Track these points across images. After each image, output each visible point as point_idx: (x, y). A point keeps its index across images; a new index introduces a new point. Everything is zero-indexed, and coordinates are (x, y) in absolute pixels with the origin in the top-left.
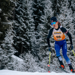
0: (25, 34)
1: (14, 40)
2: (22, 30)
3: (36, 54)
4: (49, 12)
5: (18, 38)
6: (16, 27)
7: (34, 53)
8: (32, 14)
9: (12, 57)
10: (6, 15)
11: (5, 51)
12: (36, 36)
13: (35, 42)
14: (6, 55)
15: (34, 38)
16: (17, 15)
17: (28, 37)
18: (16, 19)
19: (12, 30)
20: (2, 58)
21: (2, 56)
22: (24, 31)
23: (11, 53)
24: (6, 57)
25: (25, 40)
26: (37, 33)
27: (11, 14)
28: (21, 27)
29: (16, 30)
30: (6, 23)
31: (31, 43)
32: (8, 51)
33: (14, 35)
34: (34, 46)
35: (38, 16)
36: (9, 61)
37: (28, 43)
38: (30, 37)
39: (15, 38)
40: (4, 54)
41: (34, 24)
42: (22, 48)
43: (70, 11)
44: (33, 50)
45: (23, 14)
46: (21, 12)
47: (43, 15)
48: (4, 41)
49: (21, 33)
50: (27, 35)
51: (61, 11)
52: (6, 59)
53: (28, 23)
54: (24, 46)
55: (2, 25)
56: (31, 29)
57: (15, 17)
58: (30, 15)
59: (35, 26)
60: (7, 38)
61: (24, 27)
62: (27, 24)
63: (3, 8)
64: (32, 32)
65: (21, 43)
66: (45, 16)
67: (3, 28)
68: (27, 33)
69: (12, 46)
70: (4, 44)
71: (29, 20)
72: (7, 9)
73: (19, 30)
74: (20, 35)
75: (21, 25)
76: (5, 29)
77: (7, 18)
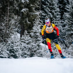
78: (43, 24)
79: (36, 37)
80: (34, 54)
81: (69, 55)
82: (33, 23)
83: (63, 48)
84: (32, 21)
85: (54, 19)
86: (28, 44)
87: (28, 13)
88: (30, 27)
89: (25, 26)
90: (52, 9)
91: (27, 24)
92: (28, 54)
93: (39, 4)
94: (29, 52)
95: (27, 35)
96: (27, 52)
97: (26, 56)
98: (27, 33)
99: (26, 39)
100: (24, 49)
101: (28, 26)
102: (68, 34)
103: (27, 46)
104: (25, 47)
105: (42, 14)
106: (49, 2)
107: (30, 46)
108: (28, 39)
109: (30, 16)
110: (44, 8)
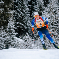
0: (23, 20)
1: (15, 25)
2: (21, 17)
3: (31, 35)
4: (40, 2)
5: (18, 24)
6: (15, 15)
7: (30, 34)
8: (27, 4)
9: (14, 38)
10: (8, 6)
11: (9, 34)
12: (31, 21)
13: (31, 26)
14: (10, 37)
15: (30, 23)
16: (16, 6)
17: (25, 22)
18: (15, 9)
19: (13, 17)
20: (7, 39)
21: (7, 37)
22: (22, 18)
23: (13, 35)
24: (10, 38)
25: (23, 25)
26: (32, 19)
27: (11, 5)
28: (19, 15)
29: (15, 17)
30: (8, 13)
31: (28, 27)
32: (11, 34)
33: (14, 21)
34: (30, 29)
35: (32, 6)
36: (12, 41)
37: (25, 27)
38: (26, 22)
39: (15, 24)
40: (8, 36)
41: (29, 12)
42: (21, 31)
43: (56, 1)
44: (29, 32)
45: (21, 5)
46: (19, 4)
47: (36, 5)
48: (7, 26)
49: (20, 20)
50: (24, 21)
51: (49, 1)
52: (10, 40)
53: (25, 11)
54: (22, 29)
55: (5, 14)
56: (27, 16)
57: (14, 8)
58: (26, 6)
59: (30, 14)
60: (10, 24)
61: (22, 14)
62: (24, 13)
63: (5, 1)
64: (28, 18)
65: (20, 27)
66: (37, 6)
67: (6, 16)
68: (24, 19)
69: (14, 30)
70: (7, 29)
71: (25, 9)
72: (8, 2)
73: (18, 18)
74: (19, 21)
75: (20, 13)
76: (7, 17)
77: (8, 8)
78: (16, 21)
79: (11, 32)
80: (9, 46)
81: (38, 46)
82: (8, 20)
83: (33, 40)
84: (7, 19)
85: (25, 17)
86: (4, 37)
87: (4, 12)
88: (6, 24)
89: (1, 23)
90: (23, 9)
91: (3, 21)
92: (4, 45)
93: (12, 5)
94: (5, 44)
95: (3, 30)
96: (3, 44)
97: (2, 47)
98: (3, 28)
99: (2, 34)
100: (1, 42)
101: (4, 23)
102: (36, 29)
103: (3, 39)
104: (2, 40)
105: (15, 13)
106: (20, 3)
107: (5, 39)
108: (4, 33)
109: (5, 15)
110: (16, 8)
